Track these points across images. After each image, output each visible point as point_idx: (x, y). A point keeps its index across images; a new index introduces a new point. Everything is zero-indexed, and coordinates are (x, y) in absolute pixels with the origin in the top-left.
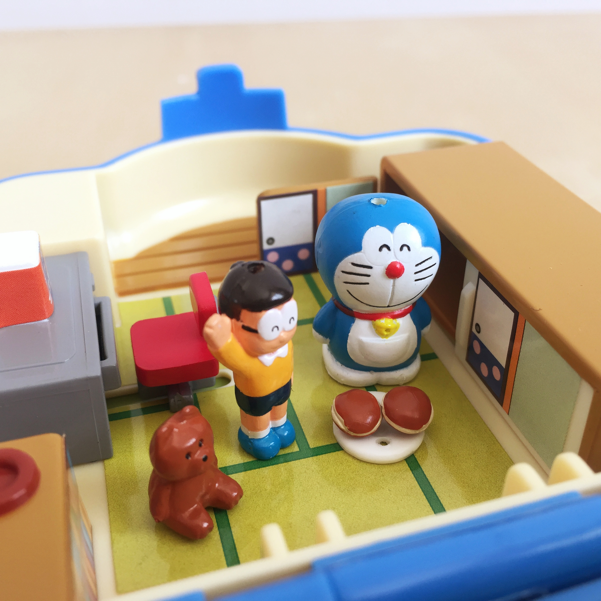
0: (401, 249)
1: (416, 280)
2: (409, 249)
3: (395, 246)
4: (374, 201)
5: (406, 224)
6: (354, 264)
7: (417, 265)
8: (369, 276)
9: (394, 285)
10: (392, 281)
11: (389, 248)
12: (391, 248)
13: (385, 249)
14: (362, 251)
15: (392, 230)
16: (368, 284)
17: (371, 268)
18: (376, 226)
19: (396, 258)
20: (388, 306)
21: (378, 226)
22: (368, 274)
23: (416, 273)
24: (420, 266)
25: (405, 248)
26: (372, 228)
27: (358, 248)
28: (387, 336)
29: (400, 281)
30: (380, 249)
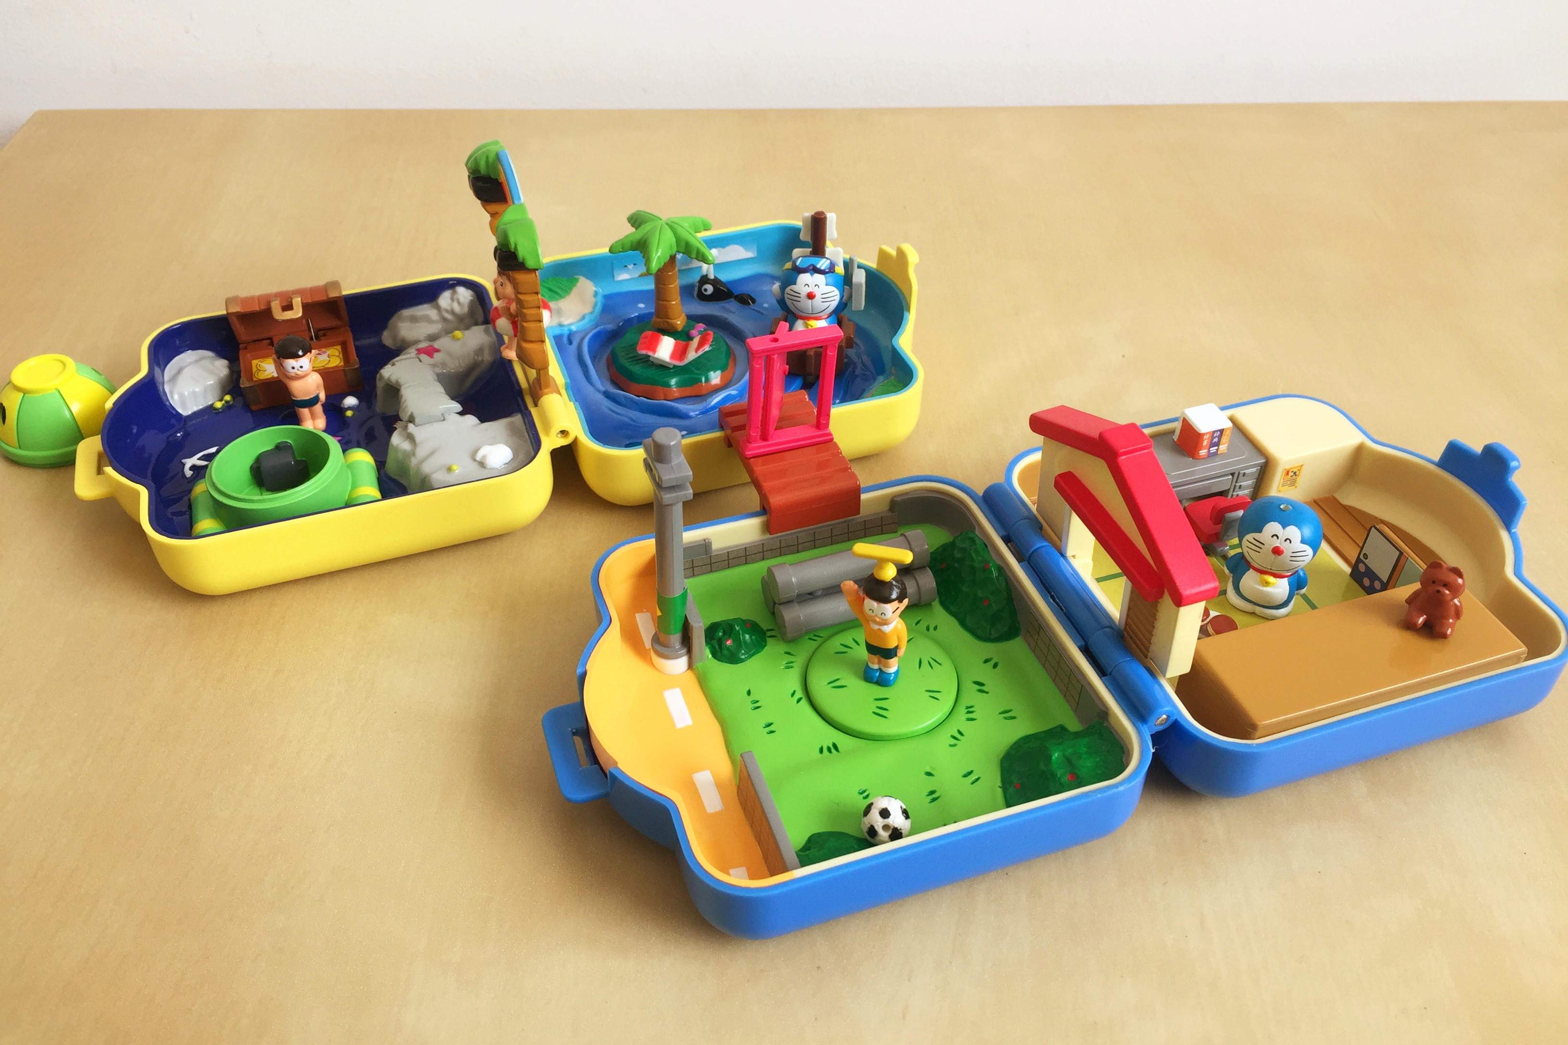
0: (1286, 540)
1: (1291, 561)
2: (1290, 542)
4: (1282, 507)
5: (1295, 527)
6: (1254, 539)
7: (1293, 553)
8: (1261, 548)
9: (1275, 559)
10: (1275, 556)
11: (1278, 537)
12: (1280, 538)
13: (1275, 537)
14: (1262, 533)
15: (1284, 527)
16: (1260, 553)
17: (1263, 544)
18: (1275, 522)
19: (1281, 545)
21: (1277, 523)
23: (1291, 557)
25: (1288, 541)
26: (1272, 523)
27: (1259, 530)
28: (1266, 586)
29: (1281, 558)
30: (1273, 536)
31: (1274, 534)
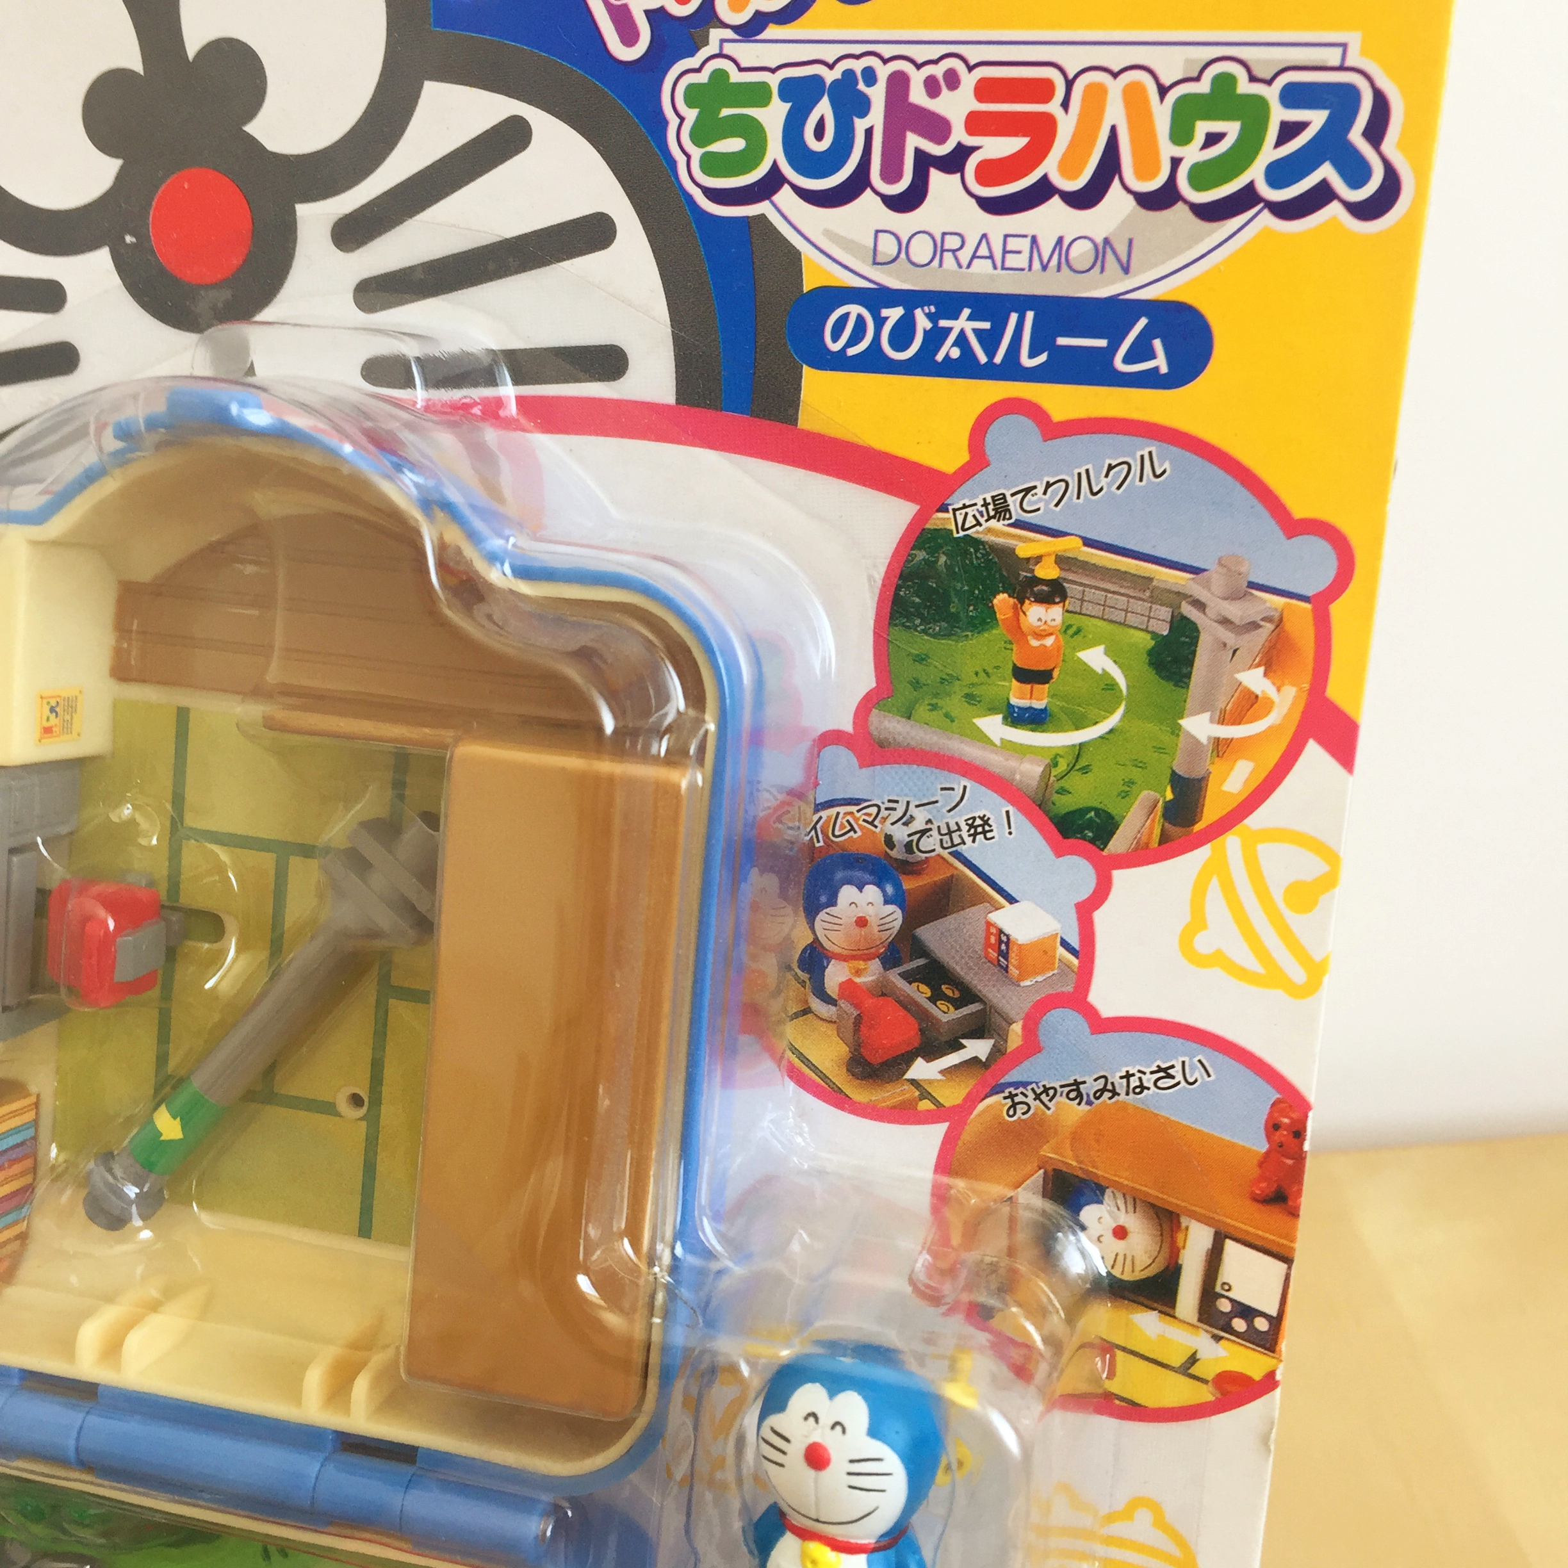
0: (833, 1427)
1: (851, 1487)
2: (844, 1431)
3: (826, 1420)
5: (855, 1394)
6: (774, 1429)
8: (784, 1453)
9: (816, 1481)
10: (812, 1473)
11: (817, 1420)
12: (819, 1421)
13: (811, 1419)
14: (786, 1413)
15: (832, 1394)
16: (783, 1466)
17: (787, 1440)
18: (815, 1383)
19: (823, 1438)
21: (818, 1385)
22: (786, 1451)
23: (849, 1474)
24: (856, 1464)
25: (838, 1428)
26: (808, 1386)
27: (783, 1408)
29: (826, 1475)
30: (806, 1419)
31: (812, 1412)
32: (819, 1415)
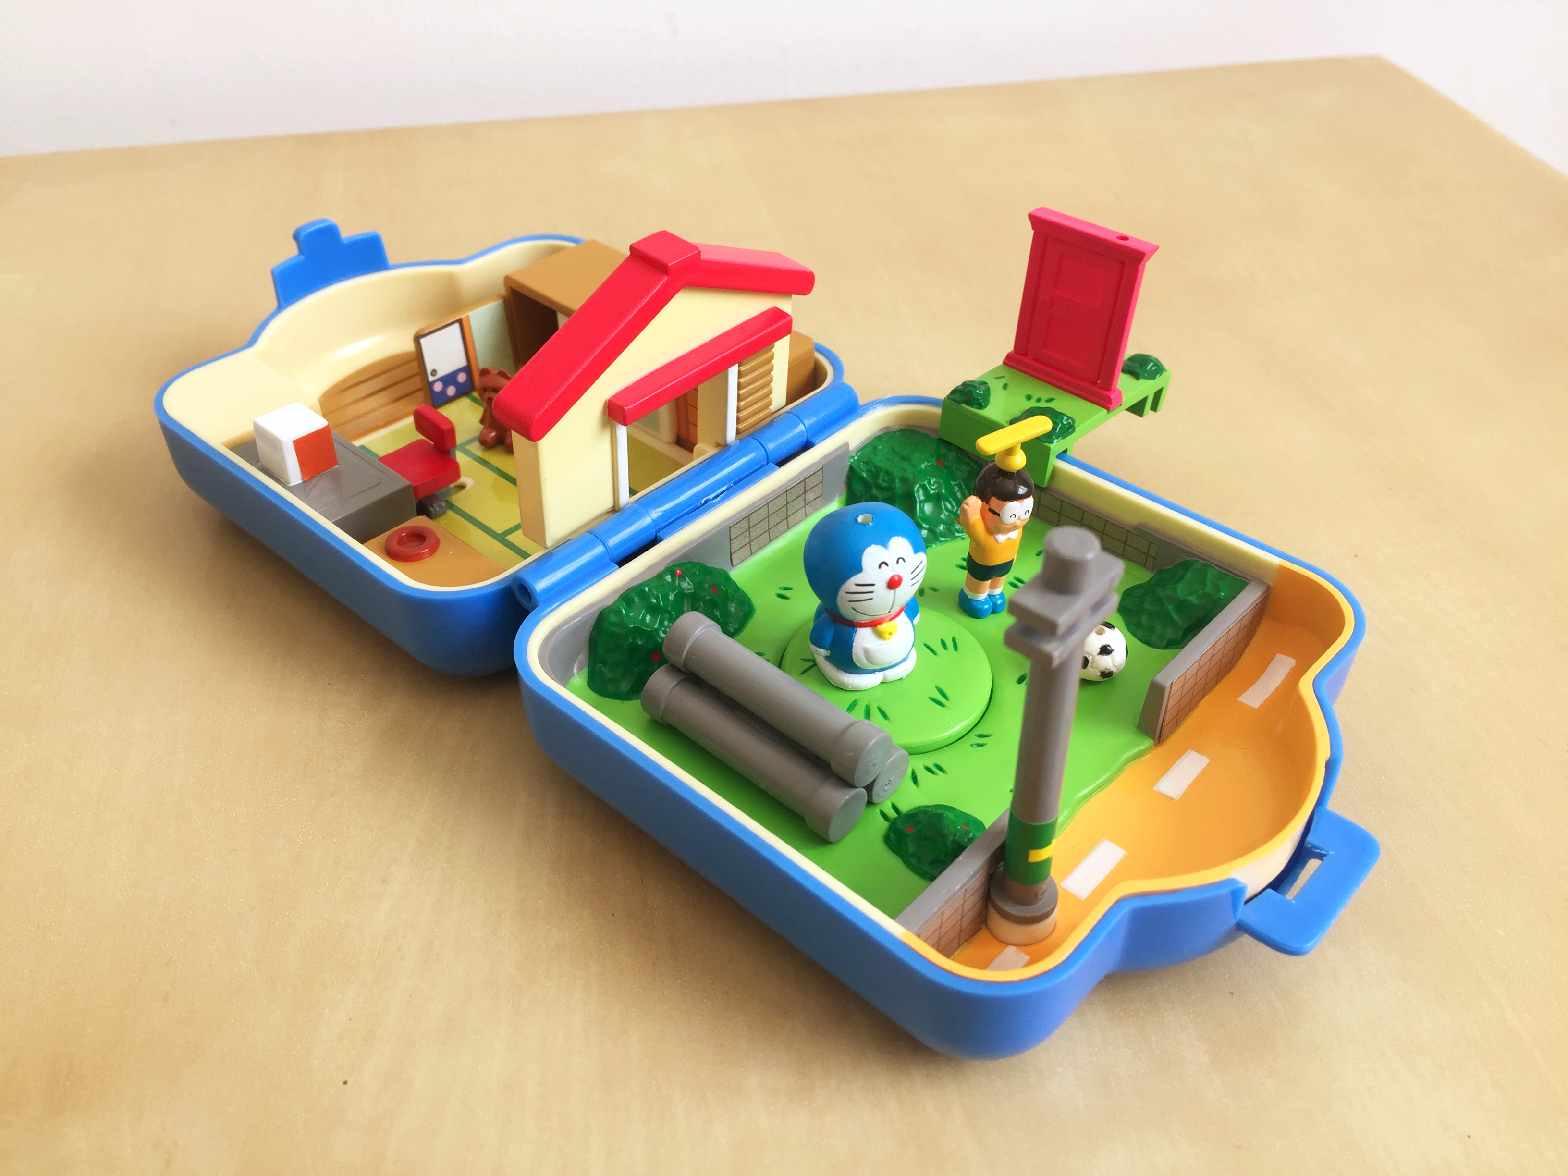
0: (898, 562)
1: (911, 585)
2: (904, 560)
3: (892, 561)
5: (896, 537)
6: (857, 585)
7: (911, 572)
8: (872, 592)
9: (894, 595)
10: (893, 591)
11: (887, 564)
12: (889, 564)
14: (864, 571)
15: (885, 545)
16: (872, 599)
17: (873, 585)
18: (870, 545)
19: (895, 572)
20: (889, 612)
21: (873, 546)
22: (871, 590)
23: (910, 579)
24: (913, 572)
26: (868, 548)
27: (859, 569)
28: (887, 638)
29: (899, 590)
31: (880, 562)
32: (887, 561)
